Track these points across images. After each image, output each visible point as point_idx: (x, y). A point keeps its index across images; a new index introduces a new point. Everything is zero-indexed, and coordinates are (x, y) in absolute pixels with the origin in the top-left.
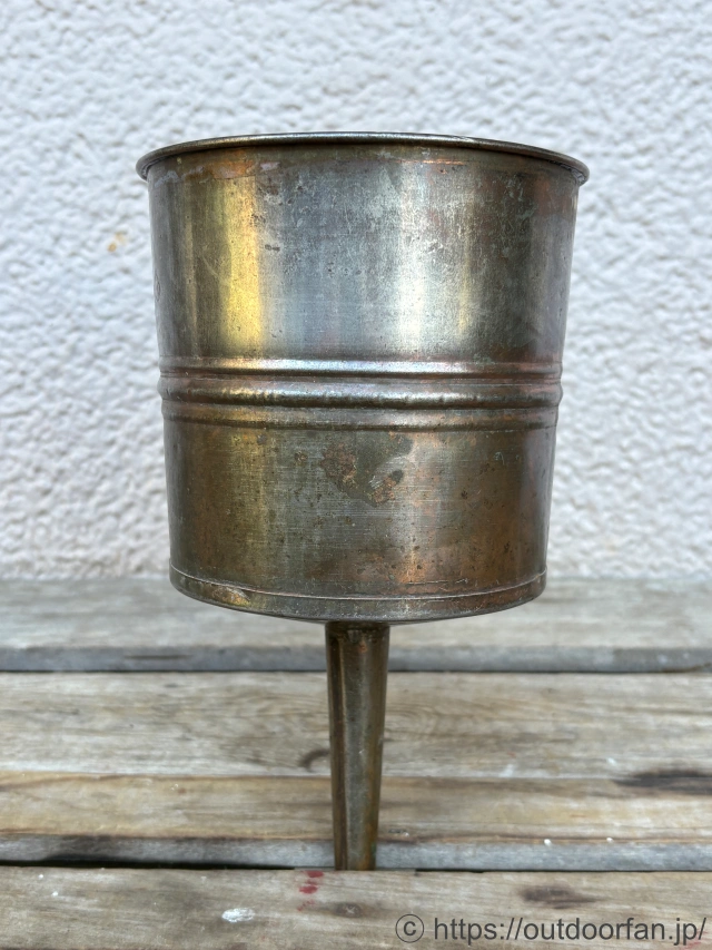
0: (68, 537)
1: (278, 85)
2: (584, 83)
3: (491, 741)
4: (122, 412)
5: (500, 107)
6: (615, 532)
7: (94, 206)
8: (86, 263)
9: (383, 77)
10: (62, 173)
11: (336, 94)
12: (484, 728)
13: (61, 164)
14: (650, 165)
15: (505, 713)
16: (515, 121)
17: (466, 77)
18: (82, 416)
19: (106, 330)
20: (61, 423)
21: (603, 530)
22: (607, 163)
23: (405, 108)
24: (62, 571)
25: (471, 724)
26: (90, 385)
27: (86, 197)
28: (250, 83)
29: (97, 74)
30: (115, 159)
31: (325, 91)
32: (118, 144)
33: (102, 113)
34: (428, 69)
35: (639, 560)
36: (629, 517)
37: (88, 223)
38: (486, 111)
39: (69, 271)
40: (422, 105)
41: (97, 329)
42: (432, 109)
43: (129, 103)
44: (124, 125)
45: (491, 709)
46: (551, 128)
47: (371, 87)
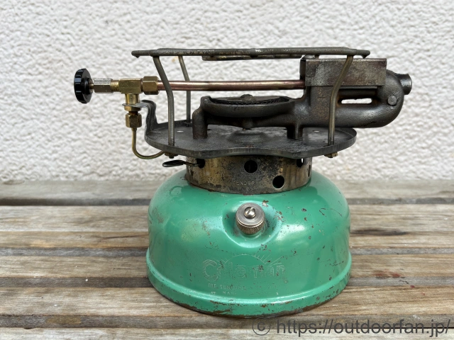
0: (153, 165)
6: (350, 164)
10: (157, 34)
13: (156, 30)
14: (364, 33)
21: (345, 163)
22: (348, 32)
24: (151, 178)
27: (165, 42)
30: (175, 29)
35: (357, 174)
36: (355, 158)
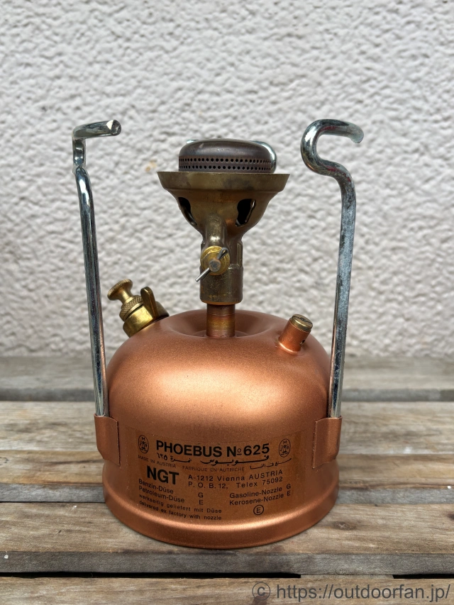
1: (246, 80)
2: (414, 81)
3: (391, 436)
4: (149, 263)
5: (367, 94)
7: (139, 146)
8: (133, 178)
9: (303, 76)
11: (277, 85)
12: (384, 429)
15: (393, 421)
16: (375, 101)
17: (349, 77)
18: (126, 265)
19: (142, 216)
20: (114, 269)
23: (315, 94)
25: (376, 427)
26: (132, 247)
28: (229, 78)
29: (144, 73)
31: (271, 83)
32: (154, 111)
33: (145, 94)
34: (329, 72)
37: (134, 155)
38: (359, 96)
39: (123, 182)
40: (325, 92)
41: (137, 215)
42: (330, 94)
43: (160, 89)
44: (157, 101)
45: (383, 419)
46: (395, 106)
47: (296, 82)
